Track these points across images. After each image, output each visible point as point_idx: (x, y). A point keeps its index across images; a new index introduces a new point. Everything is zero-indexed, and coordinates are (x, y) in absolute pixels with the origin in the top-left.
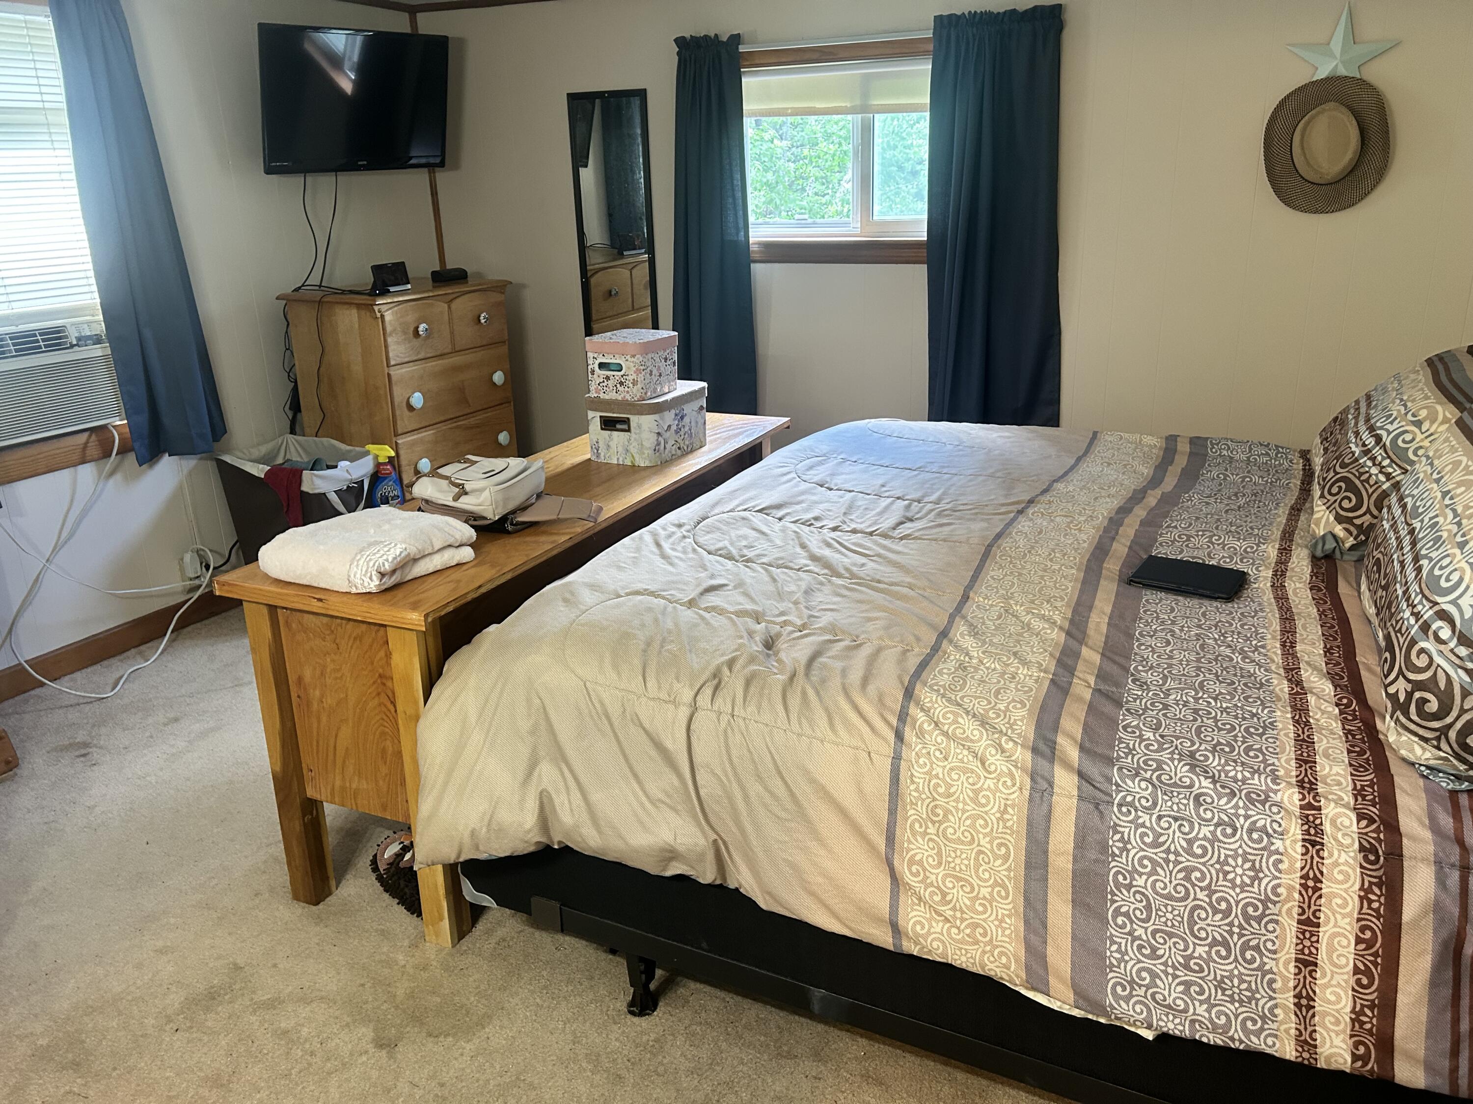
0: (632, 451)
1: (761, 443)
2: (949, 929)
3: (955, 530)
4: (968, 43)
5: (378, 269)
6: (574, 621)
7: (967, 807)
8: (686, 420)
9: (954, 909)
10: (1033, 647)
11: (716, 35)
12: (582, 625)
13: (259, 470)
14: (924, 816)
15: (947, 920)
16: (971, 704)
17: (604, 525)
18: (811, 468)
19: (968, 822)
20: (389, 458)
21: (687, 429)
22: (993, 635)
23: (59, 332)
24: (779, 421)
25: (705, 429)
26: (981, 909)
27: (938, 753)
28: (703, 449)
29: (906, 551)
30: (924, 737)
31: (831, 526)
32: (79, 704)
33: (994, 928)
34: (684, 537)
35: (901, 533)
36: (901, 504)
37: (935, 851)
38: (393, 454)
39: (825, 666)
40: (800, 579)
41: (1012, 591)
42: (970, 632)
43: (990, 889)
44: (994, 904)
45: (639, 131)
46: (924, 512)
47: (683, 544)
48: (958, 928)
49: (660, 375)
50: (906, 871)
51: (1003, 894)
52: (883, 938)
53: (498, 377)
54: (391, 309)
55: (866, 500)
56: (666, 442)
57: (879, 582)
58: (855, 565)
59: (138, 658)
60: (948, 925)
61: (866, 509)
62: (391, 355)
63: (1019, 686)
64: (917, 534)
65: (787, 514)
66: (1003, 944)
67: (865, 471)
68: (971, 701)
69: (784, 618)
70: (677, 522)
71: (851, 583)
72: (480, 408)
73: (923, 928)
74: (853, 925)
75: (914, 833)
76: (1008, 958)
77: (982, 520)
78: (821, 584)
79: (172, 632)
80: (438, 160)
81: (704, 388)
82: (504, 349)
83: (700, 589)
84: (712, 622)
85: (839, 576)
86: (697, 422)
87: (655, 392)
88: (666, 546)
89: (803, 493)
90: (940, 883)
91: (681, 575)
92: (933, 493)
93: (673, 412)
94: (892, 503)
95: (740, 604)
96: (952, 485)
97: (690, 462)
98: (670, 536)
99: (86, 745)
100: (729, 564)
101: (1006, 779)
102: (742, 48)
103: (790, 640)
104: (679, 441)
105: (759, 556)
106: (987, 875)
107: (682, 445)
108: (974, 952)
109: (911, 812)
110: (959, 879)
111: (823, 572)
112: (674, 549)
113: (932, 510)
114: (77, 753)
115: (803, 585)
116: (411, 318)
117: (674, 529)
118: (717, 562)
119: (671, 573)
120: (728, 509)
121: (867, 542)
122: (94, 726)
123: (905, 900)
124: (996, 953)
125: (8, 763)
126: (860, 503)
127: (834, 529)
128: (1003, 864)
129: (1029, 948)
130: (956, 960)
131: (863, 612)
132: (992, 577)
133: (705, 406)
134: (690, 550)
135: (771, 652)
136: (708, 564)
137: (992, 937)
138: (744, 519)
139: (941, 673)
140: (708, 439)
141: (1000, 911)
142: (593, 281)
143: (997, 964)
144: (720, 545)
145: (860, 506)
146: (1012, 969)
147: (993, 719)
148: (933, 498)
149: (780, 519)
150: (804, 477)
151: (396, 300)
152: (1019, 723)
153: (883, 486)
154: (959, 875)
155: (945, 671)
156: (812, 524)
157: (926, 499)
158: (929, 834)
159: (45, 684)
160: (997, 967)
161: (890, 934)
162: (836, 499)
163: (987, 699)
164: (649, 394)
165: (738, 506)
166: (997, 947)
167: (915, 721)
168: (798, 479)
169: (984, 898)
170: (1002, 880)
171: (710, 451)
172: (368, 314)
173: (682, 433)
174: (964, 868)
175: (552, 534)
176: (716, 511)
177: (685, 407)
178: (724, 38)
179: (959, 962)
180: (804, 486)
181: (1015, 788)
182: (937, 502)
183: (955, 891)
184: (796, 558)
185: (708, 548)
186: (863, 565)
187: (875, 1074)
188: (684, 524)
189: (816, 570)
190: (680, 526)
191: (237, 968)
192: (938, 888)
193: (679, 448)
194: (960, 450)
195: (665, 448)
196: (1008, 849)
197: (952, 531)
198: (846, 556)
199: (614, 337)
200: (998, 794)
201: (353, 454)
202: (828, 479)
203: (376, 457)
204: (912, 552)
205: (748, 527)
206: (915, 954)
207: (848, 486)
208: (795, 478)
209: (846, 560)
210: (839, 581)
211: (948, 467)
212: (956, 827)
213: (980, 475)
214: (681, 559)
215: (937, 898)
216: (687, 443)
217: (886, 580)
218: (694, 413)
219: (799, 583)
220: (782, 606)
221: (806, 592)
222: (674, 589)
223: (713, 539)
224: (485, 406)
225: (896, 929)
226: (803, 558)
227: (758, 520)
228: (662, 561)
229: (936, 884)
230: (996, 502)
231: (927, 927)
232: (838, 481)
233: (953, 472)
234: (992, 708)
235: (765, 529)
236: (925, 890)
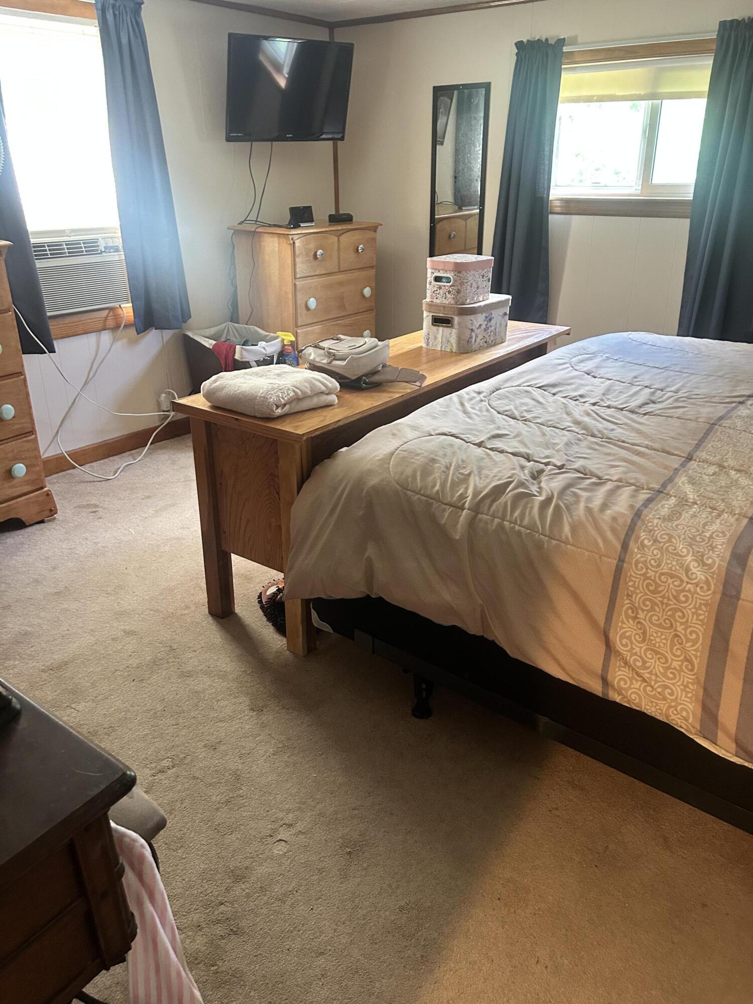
0: (452, 341)
1: (547, 343)
2: (645, 687)
3: (688, 411)
4: (744, 42)
5: (294, 211)
6: (398, 448)
7: (670, 602)
8: (493, 322)
9: (651, 673)
10: (737, 496)
11: (547, 39)
12: (404, 451)
13: (209, 343)
14: (636, 605)
15: (644, 680)
16: (684, 530)
17: (427, 389)
18: (582, 361)
19: (670, 613)
20: (291, 341)
21: (493, 328)
22: (707, 485)
23: (94, 243)
24: (562, 328)
25: (506, 329)
26: (671, 676)
27: (653, 562)
28: (503, 344)
29: (647, 423)
30: (644, 549)
31: (592, 402)
32: (94, 482)
33: (679, 691)
34: (482, 401)
35: (645, 410)
36: (647, 391)
37: (641, 631)
38: (293, 339)
39: (575, 494)
40: (564, 435)
41: (727, 457)
42: (689, 481)
43: (680, 663)
44: (682, 673)
45: (482, 115)
46: (665, 397)
47: (480, 405)
48: (652, 687)
49: (478, 288)
50: (618, 642)
51: (690, 667)
52: (595, 687)
53: (367, 292)
54: (299, 238)
55: (622, 386)
56: (476, 336)
57: (623, 442)
58: (607, 429)
59: (130, 458)
60: (645, 684)
61: (620, 392)
62: (297, 270)
63: (723, 522)
64: (657, 412)
65: (560, 391)
66: (685, 703)
67: (623, 367)
68: (684, 528)
69: (548, 460)
70: (477, 390)
71: (602, 441)
72: (353, 313)
73: (626, 683)
74: (574, 676)
75: (627, 617)
76: (688, 713)
77: (710, 406)
78: (579, 440)
79: (151, 444)
80: (339, 136)
81: (509, 300)
82: (372, 272)
83: (489, 435)
84: (494, 457)
85: (593, 436)
86: (501, 324)
87: (473, 300)
88: (468, 406)
89: (573, 378)
90: (643, 653)
91: (476, 425)
92: (673, 385)
93: (484, 315)
94: (641, 390)
95: (517, 448)
96: (689, 381)
97: (492, 352)
98: (471, 399)
99: (96, 506)
100: (512, 422)
101: (703, 585)
102: (565, 49)
103: (551, 474)
104: (487, 336)
105: (535, 418)
106: (679, 653)
107: (488, 340)
108: (662, 705)
109: (627, 601)
110: (657, 653)
111: (582, 432)
112: (473, 408)
113: (672, 397)
114: (90, 510)
115: (565, 439)
116: (312, 246)
117: (475, 395)
118: (504, 419)
119: (469, 423)
120: (516, 385)
121: (618, 415)
122: (101, 495)
123: (615, 663)
124: (679, 708)
125: (51, 510)
126: (616, 388)
127: (594, 404)
128: (692, 646)
129: (705, 708)
130: (648, 709)
131: (608, 461)
132: (712, 446)
133: (508, 313)
134: (484, 409)
135: (535, 482)
136: (496, 419)
137: (677, 695)
138: (527, 392)
139: (663, 506)
140: (507, 338)
141: (686, 679)
142: (438, 226)
143: (679, 716)
144: (507, 408)
145: (616, 390)
146: (690, 721)
147: (700, 542)
148: (673, 389)
149: (554, 394)
150: (576, 367)
151: (303, 232)
152: (720, 547)
153: (635, 377)
154: (658, 650)
155: (666, 506)
156: (577, 400)
157: (668, 389)
158: (638, 618)
159: (76, 467)
160: (678, 718)
161: (601, 685)
162: (598, 384)
163: (696, 528)
164: (468, 300)
165: (524, 383)
166: (681, 704)
167: (638, 537)
168: (571, 368)
169: (675, 668)
170: (691, 658)
171: (508, 346)
172: (285, 241)
173: (489, 331)
174: (662, 645)
175: (391, 392)
176: (507, 385)
177: (493, 312)
178: (552, 42)
179: (650, 711)
180: (575, 373)
181: (710, 592)
182: (676, 392)
183: (653, 661)
184: (562, 421)
185: (498, 410)
186: (613, 430)
187: (579, 782)
188: (483, 392)
189: (577, 430)
190: (479, 393)
191: (172, 649)
192: (641, 657)
193: (486, 342)
194: (699, 357)
195: (475, 341)
196: (698, 635)
197: (685, 412)
198: (600, 423)
199: (448, 258)
200: (695, 596)
201: (268, 338)
202: (594, 370)
203: (283, 340)
204: (652, 424)
205: (529, 398)
206: (618, 701)
207: (608, 376)
208: (568, 367)
209: (600, 425)
210: (593, 439)
211: (688, 368)
212: (660, 615)
213: (713, 375)
214: (478, 415)
215: (639, 664)
216: (492, 338)
217: (629, 441)
218: (500, 317)
219: (563, 438)
220: (547, 452)
221: (567, 444)
222: (470, 434)
223: (502, 403)
224: (356, 312)
225: (605, 682)
226: (567, 421)
227: (537, 393)
228: (464, 415)
229: (639, 654)
230: (724, 395)
231: (628, 682)
232: (602, 372)
233: (691, 372)
234: (699, 535)
235: (541, 400)
236: (631, 657)
